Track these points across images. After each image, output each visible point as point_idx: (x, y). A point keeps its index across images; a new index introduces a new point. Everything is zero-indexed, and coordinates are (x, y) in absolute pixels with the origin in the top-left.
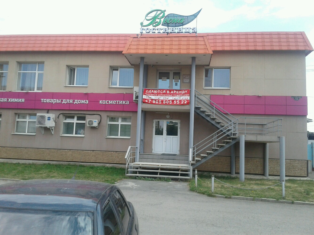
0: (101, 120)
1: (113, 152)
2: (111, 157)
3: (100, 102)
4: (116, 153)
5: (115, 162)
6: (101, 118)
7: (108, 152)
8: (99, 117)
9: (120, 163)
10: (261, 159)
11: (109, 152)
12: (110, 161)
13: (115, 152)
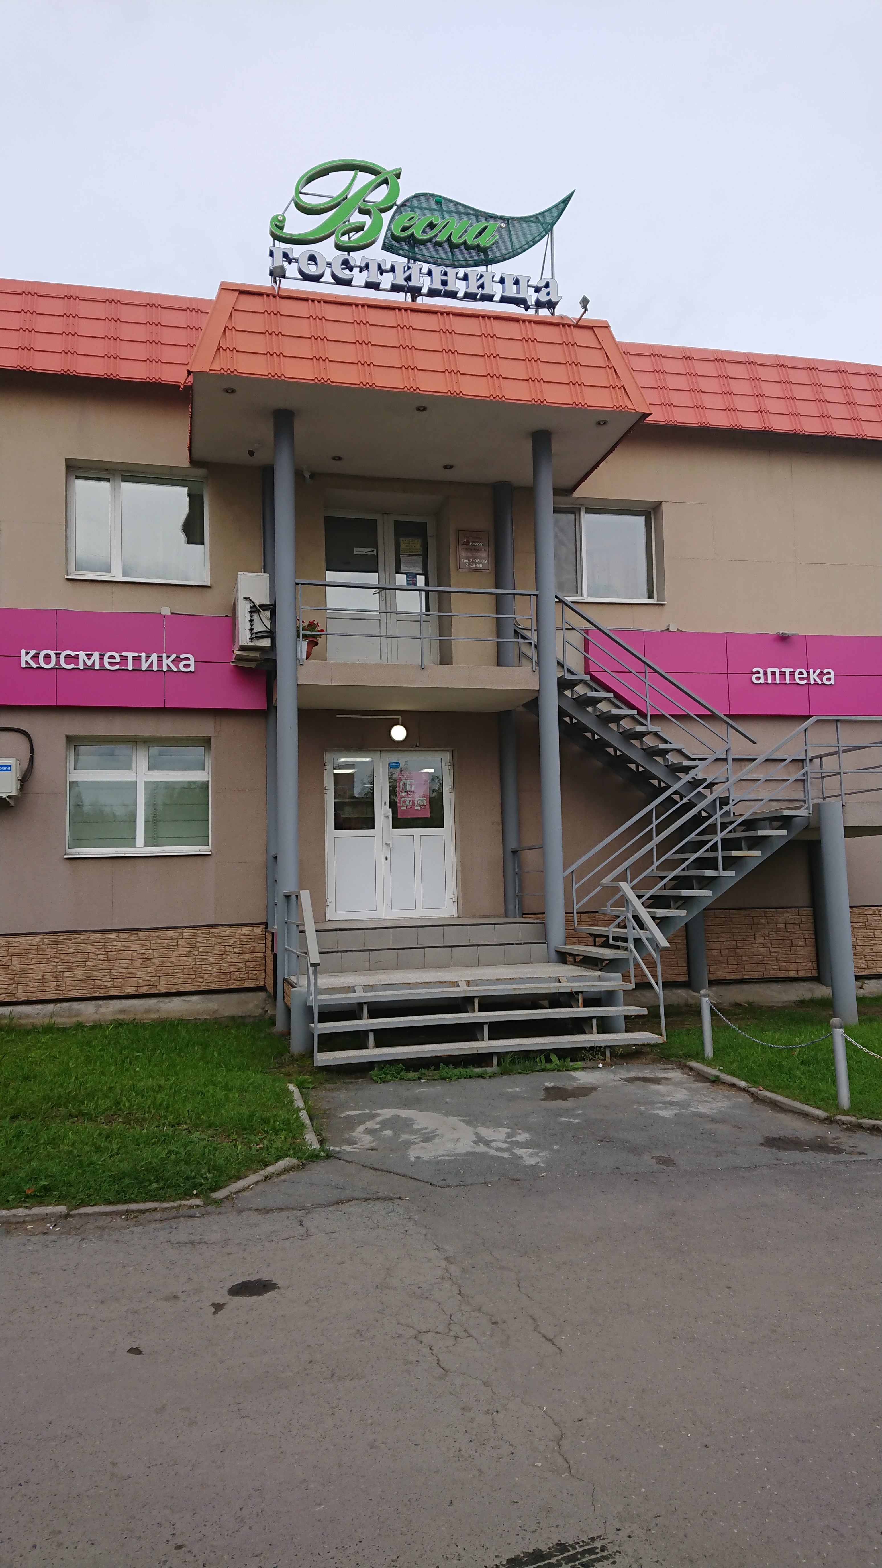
0: (32, 759)
1: (113, 936)
2: (106, 964)
3: (26, 658)
4: (133, 937)
5: (131, 991)
6: (32, 751)
7: (82, 936)
8: (21, 743)
9: (161, 989)
10: (804, 912)
11: (93, 937)
12: (97, 983)
13: (125, 936)
